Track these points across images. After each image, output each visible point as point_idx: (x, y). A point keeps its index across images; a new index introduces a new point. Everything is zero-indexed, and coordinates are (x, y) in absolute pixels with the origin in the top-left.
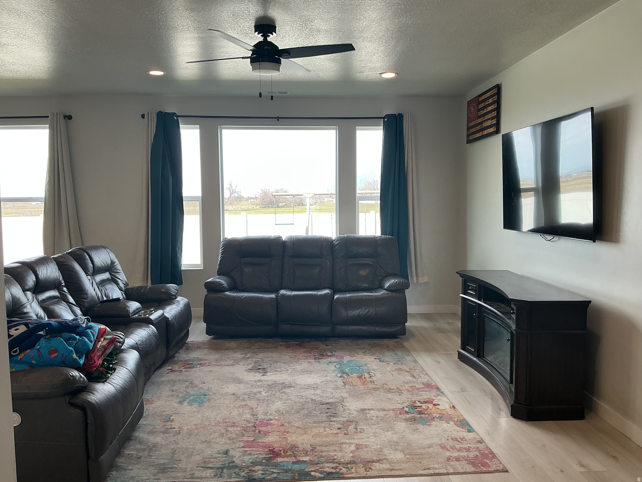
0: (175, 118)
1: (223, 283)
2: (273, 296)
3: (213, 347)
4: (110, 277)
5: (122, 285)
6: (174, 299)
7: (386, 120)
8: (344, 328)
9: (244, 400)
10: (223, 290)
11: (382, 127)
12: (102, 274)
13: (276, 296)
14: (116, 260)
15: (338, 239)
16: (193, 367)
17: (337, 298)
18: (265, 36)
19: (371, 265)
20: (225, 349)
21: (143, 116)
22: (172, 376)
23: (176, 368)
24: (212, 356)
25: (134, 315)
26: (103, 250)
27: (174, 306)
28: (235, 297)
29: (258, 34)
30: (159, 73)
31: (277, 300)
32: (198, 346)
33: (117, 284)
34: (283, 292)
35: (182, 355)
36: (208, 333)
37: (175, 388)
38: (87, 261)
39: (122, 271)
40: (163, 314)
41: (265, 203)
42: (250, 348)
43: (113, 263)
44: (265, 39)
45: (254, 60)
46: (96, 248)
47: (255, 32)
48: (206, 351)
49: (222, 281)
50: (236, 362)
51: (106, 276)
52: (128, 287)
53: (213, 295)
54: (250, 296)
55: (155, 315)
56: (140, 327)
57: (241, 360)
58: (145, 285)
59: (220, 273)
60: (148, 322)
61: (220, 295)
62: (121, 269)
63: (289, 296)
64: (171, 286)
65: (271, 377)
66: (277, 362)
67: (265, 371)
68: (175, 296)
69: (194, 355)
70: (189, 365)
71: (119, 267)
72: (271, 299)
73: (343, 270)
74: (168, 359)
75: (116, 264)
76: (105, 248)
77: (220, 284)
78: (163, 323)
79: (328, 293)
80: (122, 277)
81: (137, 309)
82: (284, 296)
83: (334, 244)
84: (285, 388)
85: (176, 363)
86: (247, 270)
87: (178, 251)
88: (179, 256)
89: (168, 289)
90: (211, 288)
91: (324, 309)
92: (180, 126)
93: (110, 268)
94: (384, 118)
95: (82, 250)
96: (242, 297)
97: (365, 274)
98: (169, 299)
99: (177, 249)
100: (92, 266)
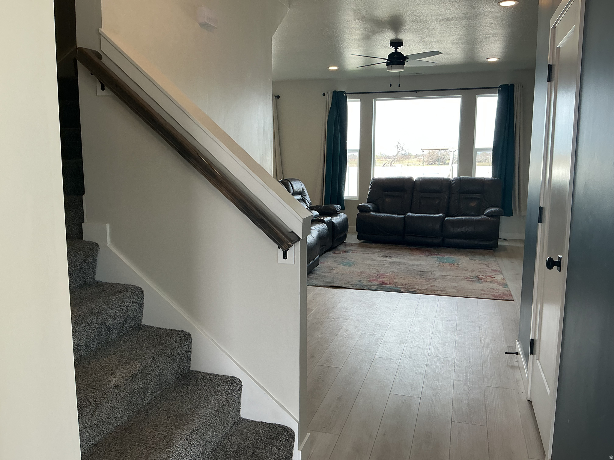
0: (345, 95)
1: (370, 207)
2: (402, 216)
3: (360, 245)
4: (301, 198)
5: (308, 204)
6: (338, 213)
7: (500, 89)
8: (452, 240)
9: (374, 266)
10: (370, 211)
11: (498, 94)
12: (297, 196)
13: (404, 217)
14: (305, 188)
15: (455, 179)
16: (347, 253)
17: (447, 220)
18: (396, 48)
19: (478, 199)
20: (369, 247)
21: (324, 95)
22: (335, 255)
23: (337, 252)
24: (360, 250)
25: (315, 218)
26: (298, 181)
27: (338, 217)
28: (377, 216)
29: (392, 47)
30: (335, 68)
31: (405, 219)
32: (352, 245)
33: (306, 203)
34: (409, 214)
35: (341, 247)
36: (359, 238)
37: (336, 259)
38: (290, 187)
39: (308, 195)
40: (331, 220)
41: (432, 160)
42: (384, 248)
43: (303, 189)
44: (396, 50)
45: (388, 64)
46: (295, 180)
47: (390, 46)
48: (356, 247)
49: (369, 205)
50: (374, 253)
51: (299, 197)
52: (311, 205)
53: (362, 214)
54: (386, 216)
55: (327, 219)
56: (318, 224)
57: (377, 252)
58: (321, 205)
59: (368, 201)
60: (323, 222)
61: (367, 214)
62: (307, 194)
63: (413, 217)
64: (337, 206)
65: (392, 260)
66: (399, 255)
67: (390, 257)
68: (338, 212)
69: (348, 248)
70: (345, 252)
71: (306, 193)
72: (401, 218)
73: (456, 202)
74: (332, 248)
75: (305, 191)
76: (299, 180)
77: (367, 207)
78: (330, 224)
79: (441, 216)
80: (308, 198)
81: (317, 215)
82: (409, 216)
83: (451, 183)
84: (400, 264)
85: (338, 250)
86: (388, 200)
87: (342, 186)
88: (343, 190)
89: (335, 208)
90: (362, 209)
91: (438, 227)
92: (347, 100)
93: (301, 193)
94: (499, 88)
95: (288, 180)
96: (381, 216)
97: (473, 205)
98: (334, 213)
99: (342, 185)
100: (292, 190)
